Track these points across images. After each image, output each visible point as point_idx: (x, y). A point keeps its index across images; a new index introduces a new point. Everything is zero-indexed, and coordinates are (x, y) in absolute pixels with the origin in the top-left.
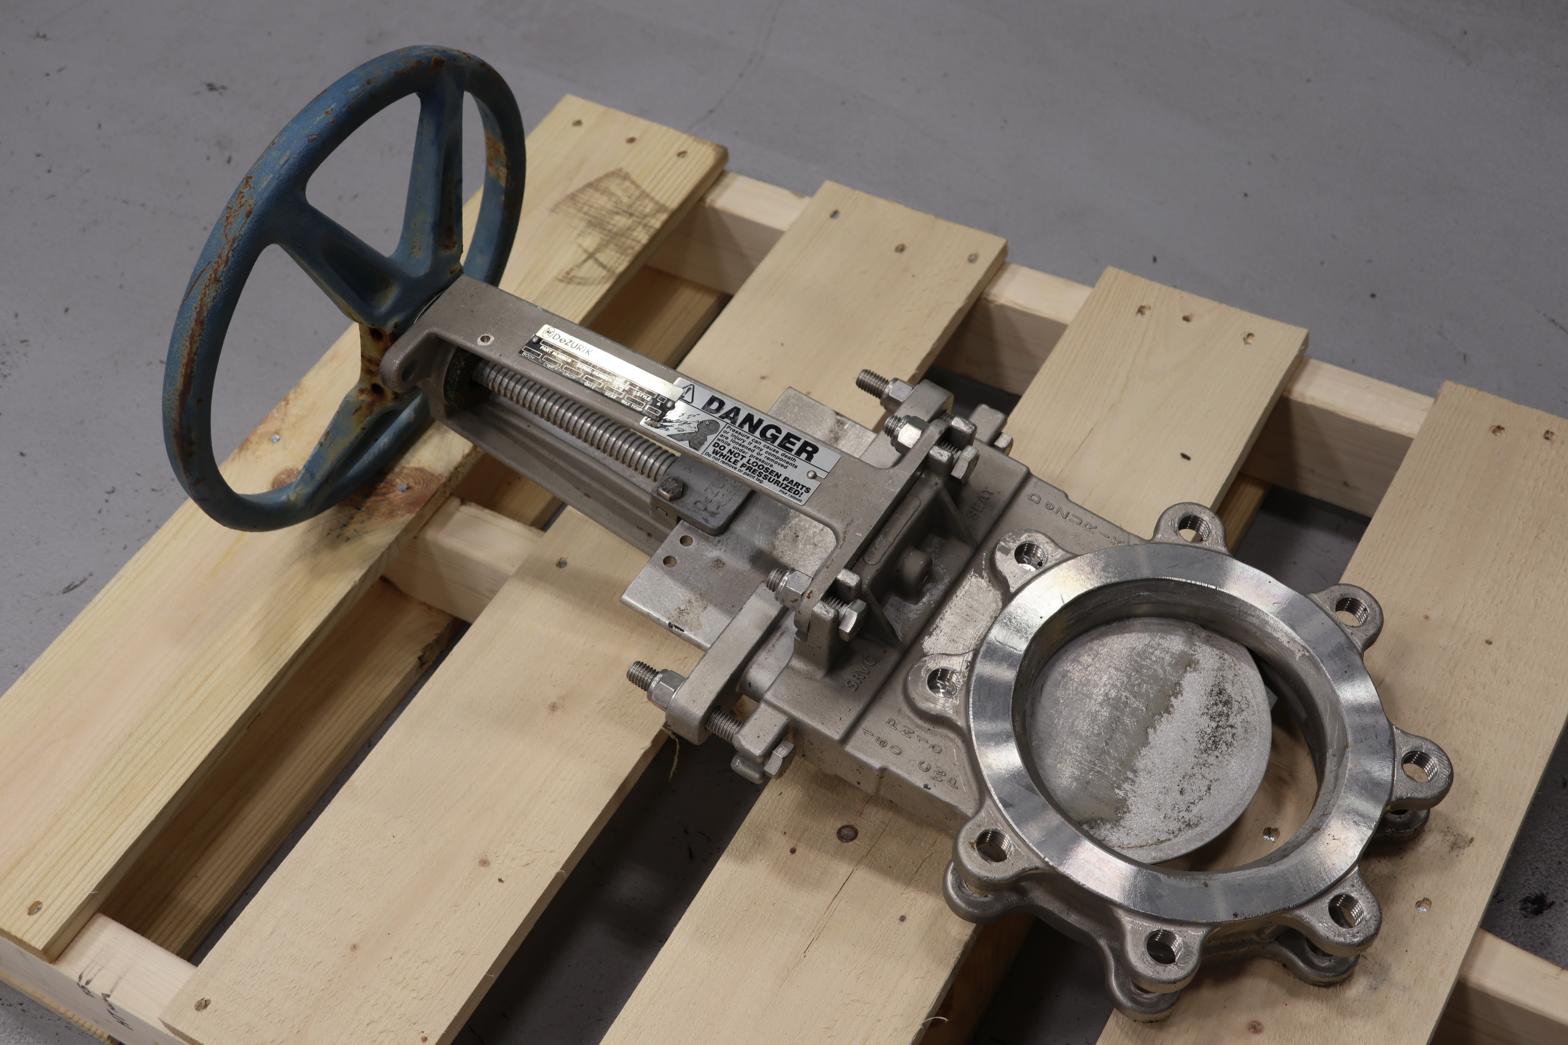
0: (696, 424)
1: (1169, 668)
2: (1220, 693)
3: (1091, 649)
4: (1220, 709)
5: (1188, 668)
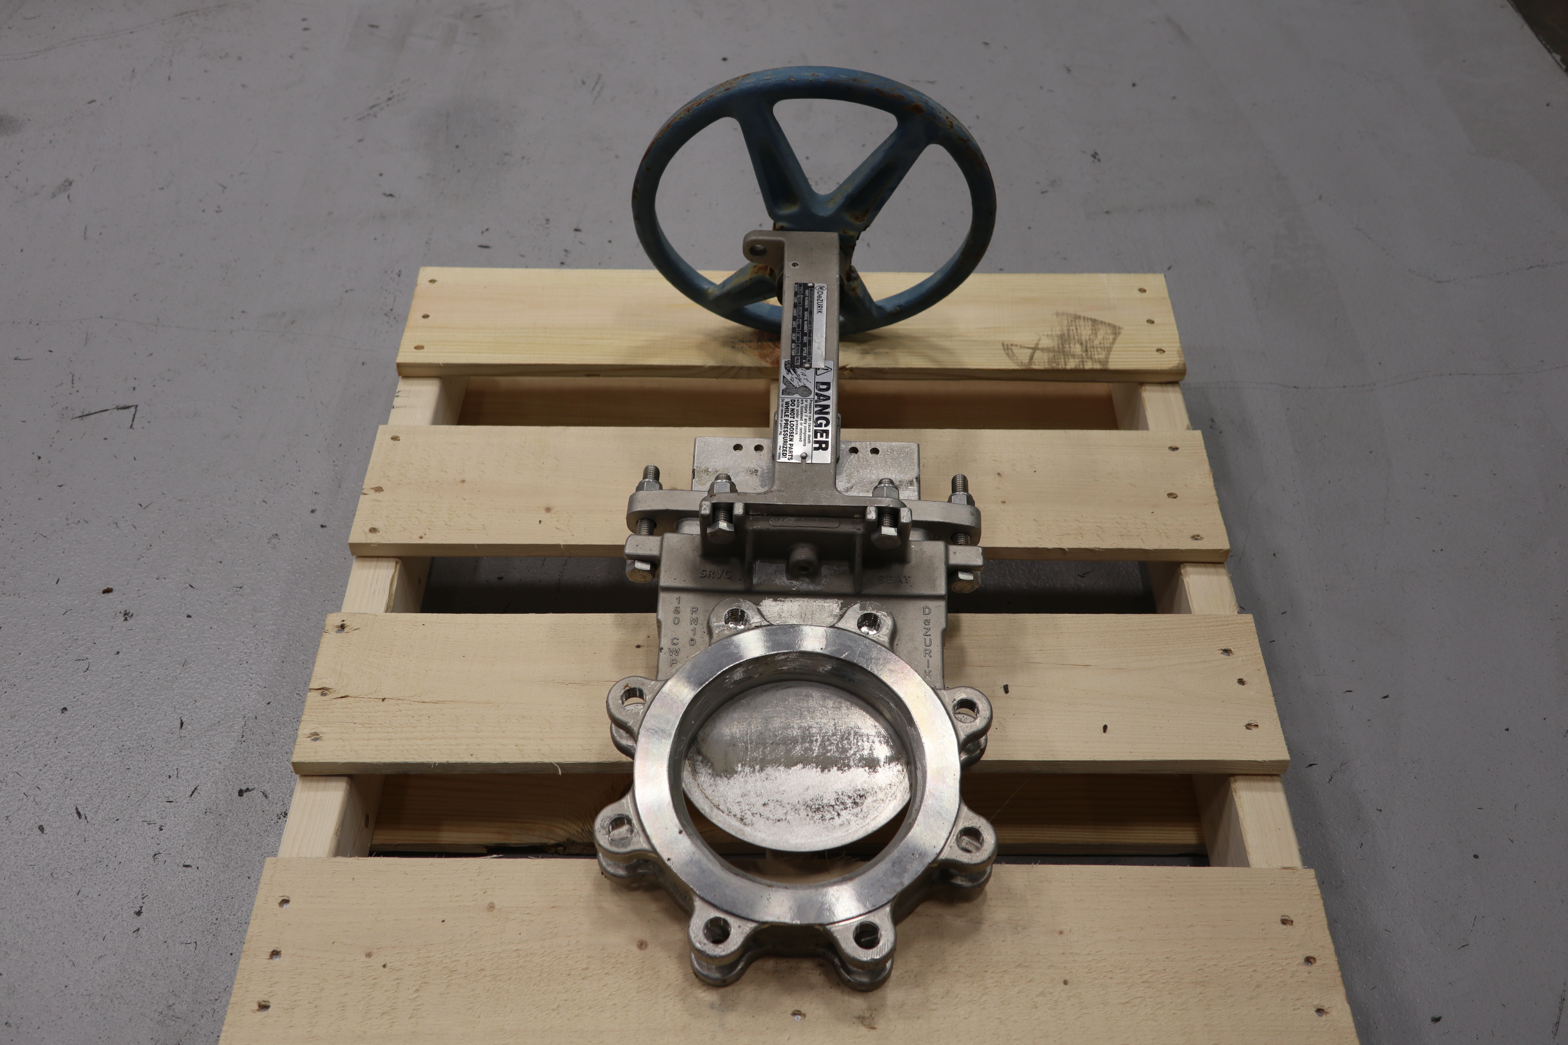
0: (801, 384)
1: (859, 756)
2: (861, 796)
3: (840, 703)
4: (848, 802)
5: (867, 768)
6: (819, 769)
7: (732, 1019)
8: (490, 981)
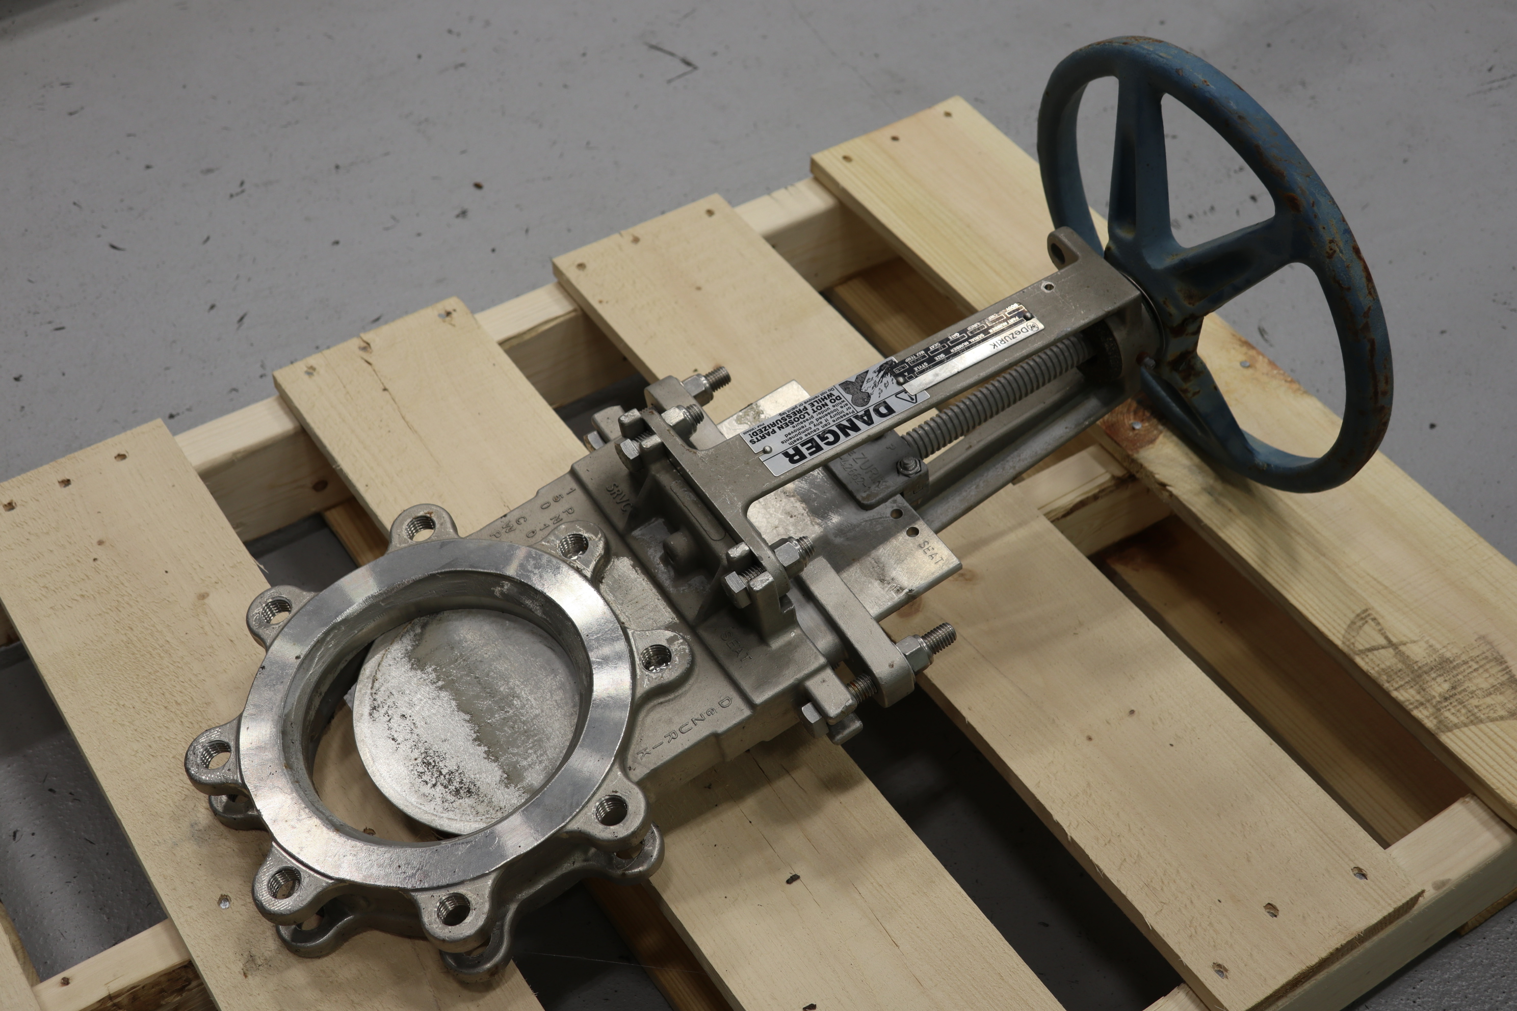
0: (870, 391)
2: (469, 791)
4: (455, 784)
5: (505, 776)
6: (474, 736)
7: (188, 849)
8: (122, 641)
